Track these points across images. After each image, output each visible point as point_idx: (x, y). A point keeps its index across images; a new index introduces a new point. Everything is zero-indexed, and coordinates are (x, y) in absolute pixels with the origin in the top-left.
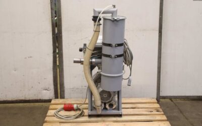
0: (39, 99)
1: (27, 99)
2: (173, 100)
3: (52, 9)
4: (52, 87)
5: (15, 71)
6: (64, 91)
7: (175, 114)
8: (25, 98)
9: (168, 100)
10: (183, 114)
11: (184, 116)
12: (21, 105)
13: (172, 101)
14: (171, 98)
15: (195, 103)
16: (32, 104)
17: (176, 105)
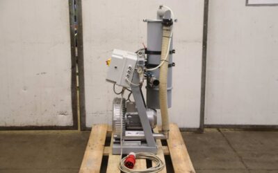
0: (54, 125)
1: (40, 125)
2: (221, 129)
3: (70, 13)
4: (70, 111)
5: (25, 90)
6: (84, 116)
7: (221, 146)
8: (37, 123)
9: (215, 130)
10: (230, 145)
11: (232, 148)
12: (32, 132)
13: (219, 131)
14: (218, 127)
15: (248, 134)
16: (46, 132)
17: (224, 136)
